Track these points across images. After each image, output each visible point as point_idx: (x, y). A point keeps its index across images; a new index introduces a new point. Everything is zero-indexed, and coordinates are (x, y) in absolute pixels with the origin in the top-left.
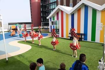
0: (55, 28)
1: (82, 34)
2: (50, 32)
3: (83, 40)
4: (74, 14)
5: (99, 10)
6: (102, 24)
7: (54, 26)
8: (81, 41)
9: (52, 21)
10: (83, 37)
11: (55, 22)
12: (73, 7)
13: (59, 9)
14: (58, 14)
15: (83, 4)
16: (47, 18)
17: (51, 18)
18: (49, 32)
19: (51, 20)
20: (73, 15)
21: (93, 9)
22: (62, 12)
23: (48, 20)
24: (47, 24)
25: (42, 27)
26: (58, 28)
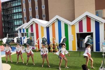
4: (48, 27)
7: (24, 38)
16: (16, 29)
21: (65, 23)
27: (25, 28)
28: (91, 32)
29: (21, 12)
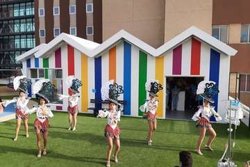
4: (101, 57)
5: (154, 56)
11: (41, 71)
13: (63, 41)
15: (123, 39)
21: (140, 51)
27: (41, 57)
28: (201, 75)
29: (32, 17)
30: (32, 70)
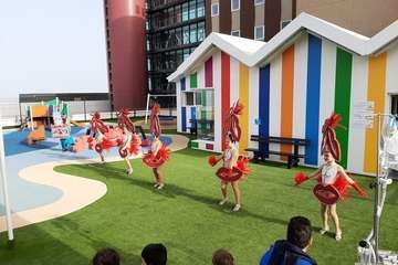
0: (199, 117)
1: (297, 143)
2: (180, 129)
3: (302, 162)
4: (268, 66)
5: (363, 54)
6: (373, 103)
7: (193, 110)
8: (296, 166)
9: (188, 89)
10: (302, 151)
11: (198, 95)
12: (266, 40)
13: (213, 46)
14: (209, 64)
15: (303, 29)
16: (170, 78)
17: (183, 81)
18: (175, 132)
19: (183, 88)
20: (264, 70)
21: (338, 49)
22: (226, 57)
23: (173, 85)
24: (170, 103)
25: (147, 113)
26: (209, 117)
29: (202, 20)
30: (187, 93)
